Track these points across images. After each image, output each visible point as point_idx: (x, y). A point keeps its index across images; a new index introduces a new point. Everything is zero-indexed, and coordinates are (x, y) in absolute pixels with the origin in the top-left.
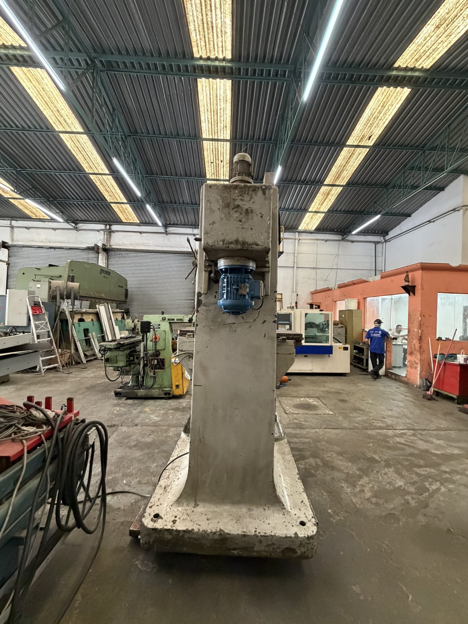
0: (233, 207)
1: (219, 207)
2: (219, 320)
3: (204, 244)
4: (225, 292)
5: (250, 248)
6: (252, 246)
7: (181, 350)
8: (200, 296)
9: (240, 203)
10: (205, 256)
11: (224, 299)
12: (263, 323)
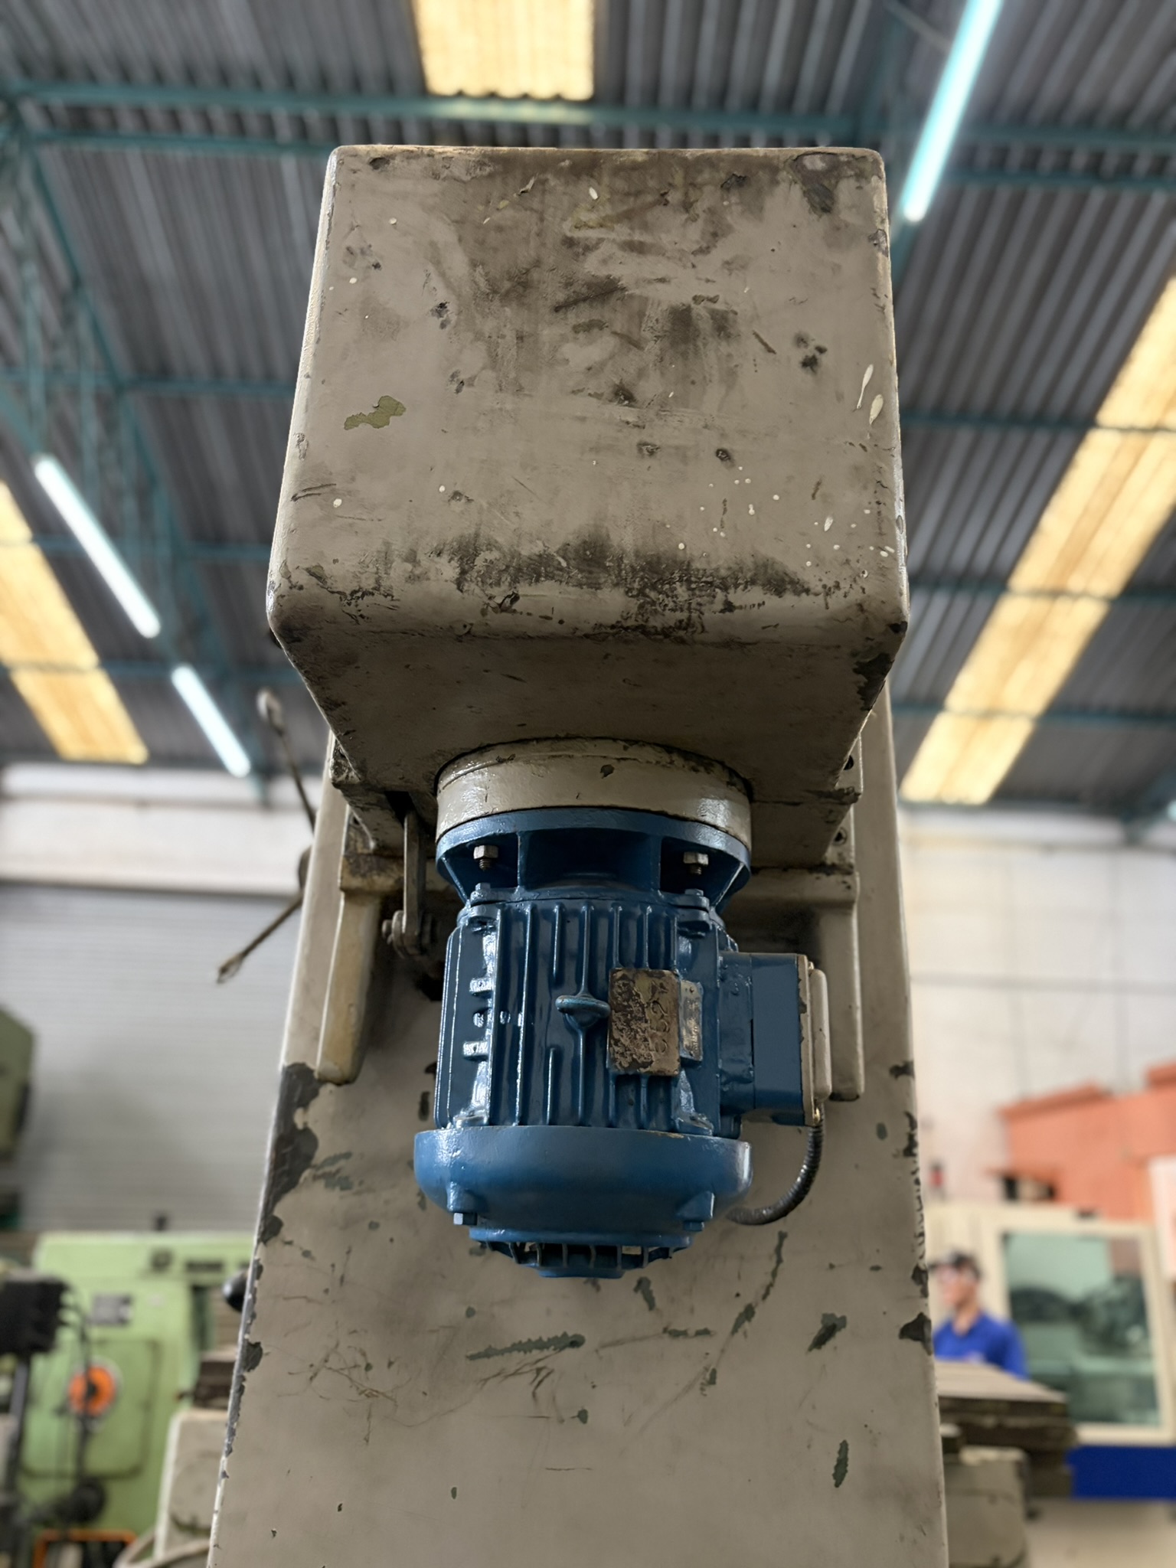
0: (561, 297)
1: (442, 295)
2: (447, 1308)
3: (286, 575)
4: (485, 1047)
5: (712, 613)
6: (737, 597)
7: (185, 1518)
8: (304, 1104)
9: (626, 270)
10: (338, 755)
11: (474, 1122)
12: (820, 1341)
